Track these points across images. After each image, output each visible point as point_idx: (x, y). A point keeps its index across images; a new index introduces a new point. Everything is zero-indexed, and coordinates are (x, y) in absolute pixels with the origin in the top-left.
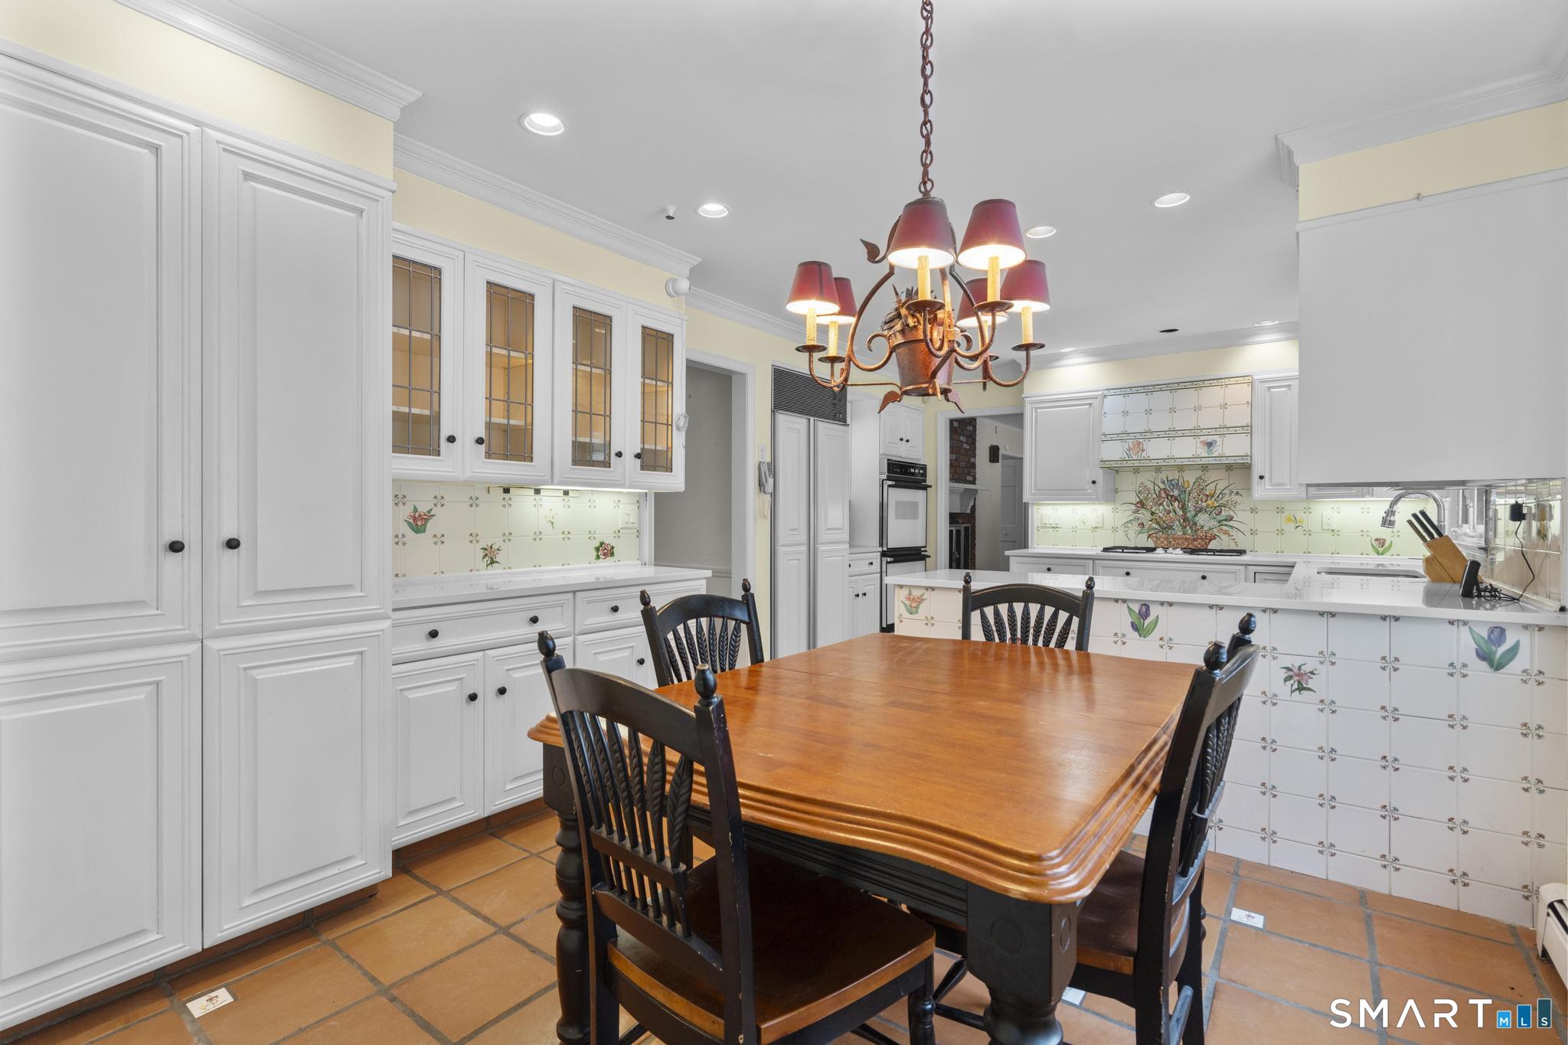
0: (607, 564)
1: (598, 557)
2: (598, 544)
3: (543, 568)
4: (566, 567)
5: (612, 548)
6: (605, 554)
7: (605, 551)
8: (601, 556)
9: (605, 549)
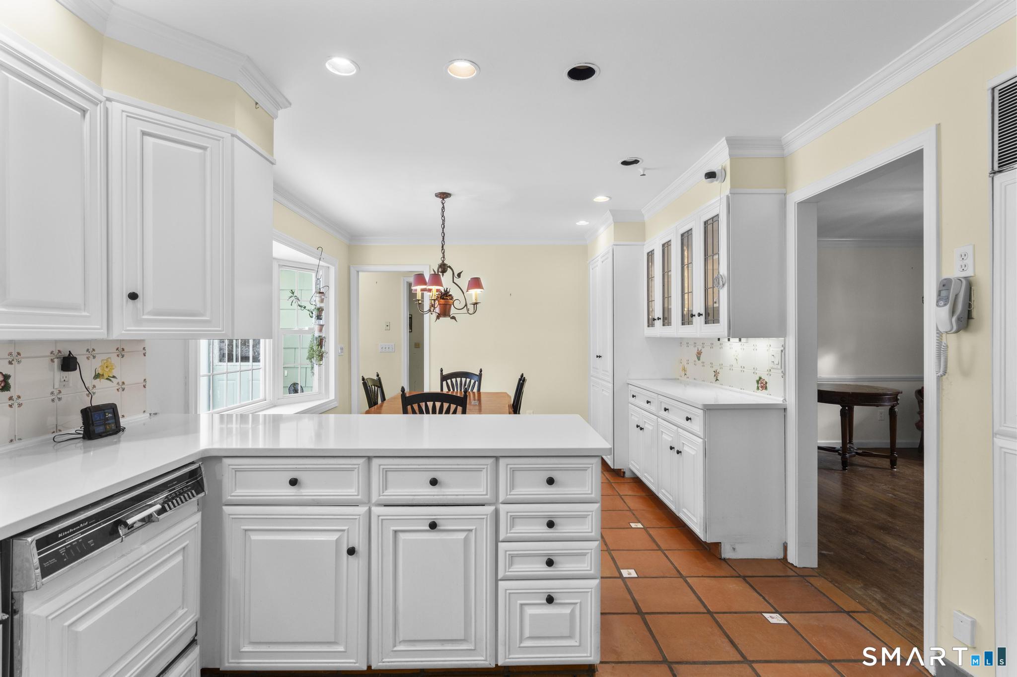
0: (762, 395)
1: (758, 388)
2: (758, 379)
3: (732, 388)
4: (742, 391)
5: (766, 383)
6: (762, 387)
7: (762, 385)
8: (760, 388)
9: (762, 383)
